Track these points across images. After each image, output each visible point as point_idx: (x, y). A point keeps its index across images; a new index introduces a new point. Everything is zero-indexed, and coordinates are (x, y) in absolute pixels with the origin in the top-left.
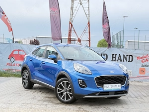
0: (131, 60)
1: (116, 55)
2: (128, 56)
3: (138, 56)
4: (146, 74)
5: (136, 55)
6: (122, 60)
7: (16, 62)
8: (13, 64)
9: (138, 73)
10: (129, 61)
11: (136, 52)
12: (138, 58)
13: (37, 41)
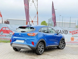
0: (66, 33)
1: (59, 30)
2: (65, 31)
3: (70, 31)
4: (75, 41)
5: (69, 30)
6: (62, 33)
7: (4, 34)
8: (2, 35)
9: (70, 40)
10: (66, 34)
11: (69, 29)
12: (70, 32)
13: (8, 22)
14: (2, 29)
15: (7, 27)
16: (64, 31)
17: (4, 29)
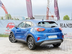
0: (71, 27)
1: (62, 24)
6: (66, 27)
7: (10, 29)
14: (8, 24)
15: (12, 22)
16: (69, 24)
17: (10, 25)
